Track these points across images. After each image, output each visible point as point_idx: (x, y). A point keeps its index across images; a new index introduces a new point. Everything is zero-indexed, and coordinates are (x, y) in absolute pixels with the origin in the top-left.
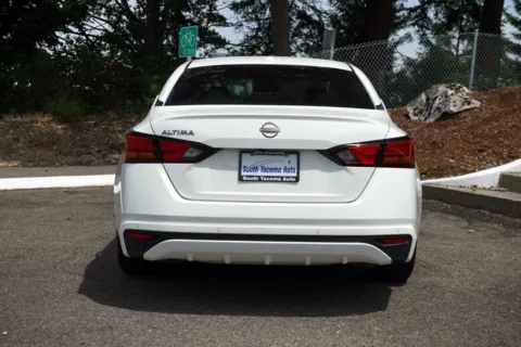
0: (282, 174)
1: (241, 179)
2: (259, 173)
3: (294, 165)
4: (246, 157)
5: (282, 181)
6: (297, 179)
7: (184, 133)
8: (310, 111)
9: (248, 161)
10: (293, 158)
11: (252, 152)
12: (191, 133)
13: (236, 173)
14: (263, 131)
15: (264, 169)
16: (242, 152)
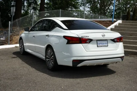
0: (105, 45)
1: (98, 46)
2: (101, 45)
3: (107, 43)
4: (98, 41)
5: (105, 46)
6: (108, 45)
7: (87, 37)
8: (107, 31)
9: (99, 42)
10: (106, 41)
11: (99, 40)
12: (88, 37)
13: (96, 45)
14: (102, 36)
15: (102, 44)
16: (97, 40)
